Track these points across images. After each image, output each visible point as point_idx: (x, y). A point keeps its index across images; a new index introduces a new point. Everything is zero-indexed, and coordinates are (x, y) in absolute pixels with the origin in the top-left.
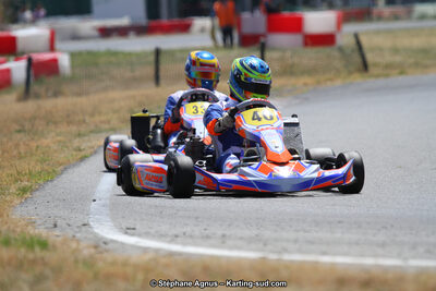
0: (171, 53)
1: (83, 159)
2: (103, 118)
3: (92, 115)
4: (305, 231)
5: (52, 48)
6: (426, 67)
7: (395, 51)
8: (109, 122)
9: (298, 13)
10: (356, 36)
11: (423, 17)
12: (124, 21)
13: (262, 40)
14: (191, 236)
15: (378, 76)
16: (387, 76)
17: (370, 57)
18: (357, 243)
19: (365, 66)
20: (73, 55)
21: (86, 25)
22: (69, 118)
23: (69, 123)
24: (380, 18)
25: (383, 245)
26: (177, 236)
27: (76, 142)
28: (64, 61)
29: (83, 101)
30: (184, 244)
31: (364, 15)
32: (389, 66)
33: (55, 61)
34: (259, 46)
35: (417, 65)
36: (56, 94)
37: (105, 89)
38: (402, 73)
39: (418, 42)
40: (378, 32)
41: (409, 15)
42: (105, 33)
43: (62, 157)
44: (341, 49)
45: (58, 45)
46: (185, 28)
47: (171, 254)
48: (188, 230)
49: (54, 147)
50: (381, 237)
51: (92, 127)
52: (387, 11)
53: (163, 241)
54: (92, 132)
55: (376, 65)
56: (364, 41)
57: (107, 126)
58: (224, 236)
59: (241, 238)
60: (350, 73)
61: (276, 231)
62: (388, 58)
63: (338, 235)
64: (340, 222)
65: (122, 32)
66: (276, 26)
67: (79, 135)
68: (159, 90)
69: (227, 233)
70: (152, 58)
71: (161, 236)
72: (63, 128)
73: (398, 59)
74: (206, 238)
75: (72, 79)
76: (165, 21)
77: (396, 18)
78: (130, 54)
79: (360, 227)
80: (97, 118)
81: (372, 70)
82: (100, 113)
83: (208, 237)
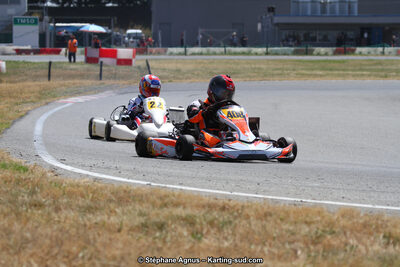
1: (21, 117)
2: (26, 95)
3: (21, 94)
8: (29, 98)
10: (146, 61)
11: (171, 54)
12: (29, 47)
20: (7, 62)
21: (10, 48)
22: (10, 94)
23: (10, 97)
24: (151, 53)
27: (16, 108)
28: (3, 65)
29: (16, 86)
35: (176, 78)
36: (1, 82)
38: (170, 81)
40: (153, 60)
41: (165, 53)
42: (19, 52)
43: (11, 115)
44: (139, 67)
46: (58, 52)
49: (6, 109)
51: (22, 100)
54: (22, 103)
65: (27, 52)
66: (103, 54)
67: (17, 104)
70: (47, 66)
72: (8, 100)
73: (165, 74)
75: (7, 74)
76: (48, 48)
77: (159, 53)
78: (34, 63)
80: (24, 95)
82: (25, 93)
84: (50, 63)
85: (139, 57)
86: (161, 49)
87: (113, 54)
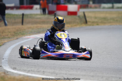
0: (27, 15)
2: (6, 34)
3: (3, 33)
4: (68, 71)
6: (105, 23)
7: (96, 18)
8: (8, 35)
9: (66, 5)
10: (84, 13)
11: (104, 8)
12: (12, 5)
13: (55, 13)
14: (34, 71)
15: (90, 25)
16: (93, 25)
17: (88, 19)
18: (85, 75)
19: (86, 22)
24: (91, 7)
25: (93, 76)
26: (29, 71)
30: (32, 73)
31: (86, 6)
32: (93, 22)
34: (54, 14)
35: (102, 23)
38: (98, 25)
39: (102, 15)
40: (90, 12)
41: (100, 7)
44: (79, 16)
46: (31, 8)
47: (28, 76)
48: (33, 69)
50: (92, 74)
51: (2, 37)
52: (93, 5)
53: (25, 72)
54: (2, 38)
55: (89, 22)
56: (86, 14)
57: (7, 37)
58: (44, 71)
59: (49, 72)
60: (82, 24)
61: (59, 71)
62: (93, 20)
63: (79, 73)
64: (79, 69)
65: (12, 8)
66: (59, 9)
68: (23, 26)
69: (45, 71)
70: (21, 16)
71: (24, 71)
73: (96, 20)
74: (38, 72)
76: (25, 5)
77: (96, 8)
78: (14, 15)
79: (85, 71)
80: (4, 34)
81: (88, 23)
82: (5, 33)
83: (39, 72)
84: (23, 15)
85: (82, 10)
86: (97, 5)
87: (65, 9)
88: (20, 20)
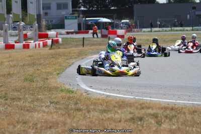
0: (86, 38)
1: (70, 66)
2: (72, 55)
3: (69, 54)
5: (57, 37)
7: (141, 40)
8: (74, 56)
11: (144, 32)
12: (73, 31)
20: (62, 38)
21: (63, 31)
22: (64, 55)
27: (67, 61)
28: (60, 40)
29: (67, 50)
33: (58, 40)
36: (59, 48)
37: (70, 47)
38: (144, 45)
41: (141, 31)
42: (68, 33)
43: (64, 65)
45: (58, 36)
46: (87, 33)
49: (62, 62)
51: (70, 57)
65: (72, 33)
66: (110, 33)
67: (67, 59)
70: (82, 40)
72: (63, 57)
73: (141, 42)
75: (62, 45)
76: (82, 30)
77: (138, 32)
78: (76, 38)
82: (71, 53)
84: (84, 38)
85: (127, 34)
86: (139, 29)
87: (115, 33)
88: (82, 43)
